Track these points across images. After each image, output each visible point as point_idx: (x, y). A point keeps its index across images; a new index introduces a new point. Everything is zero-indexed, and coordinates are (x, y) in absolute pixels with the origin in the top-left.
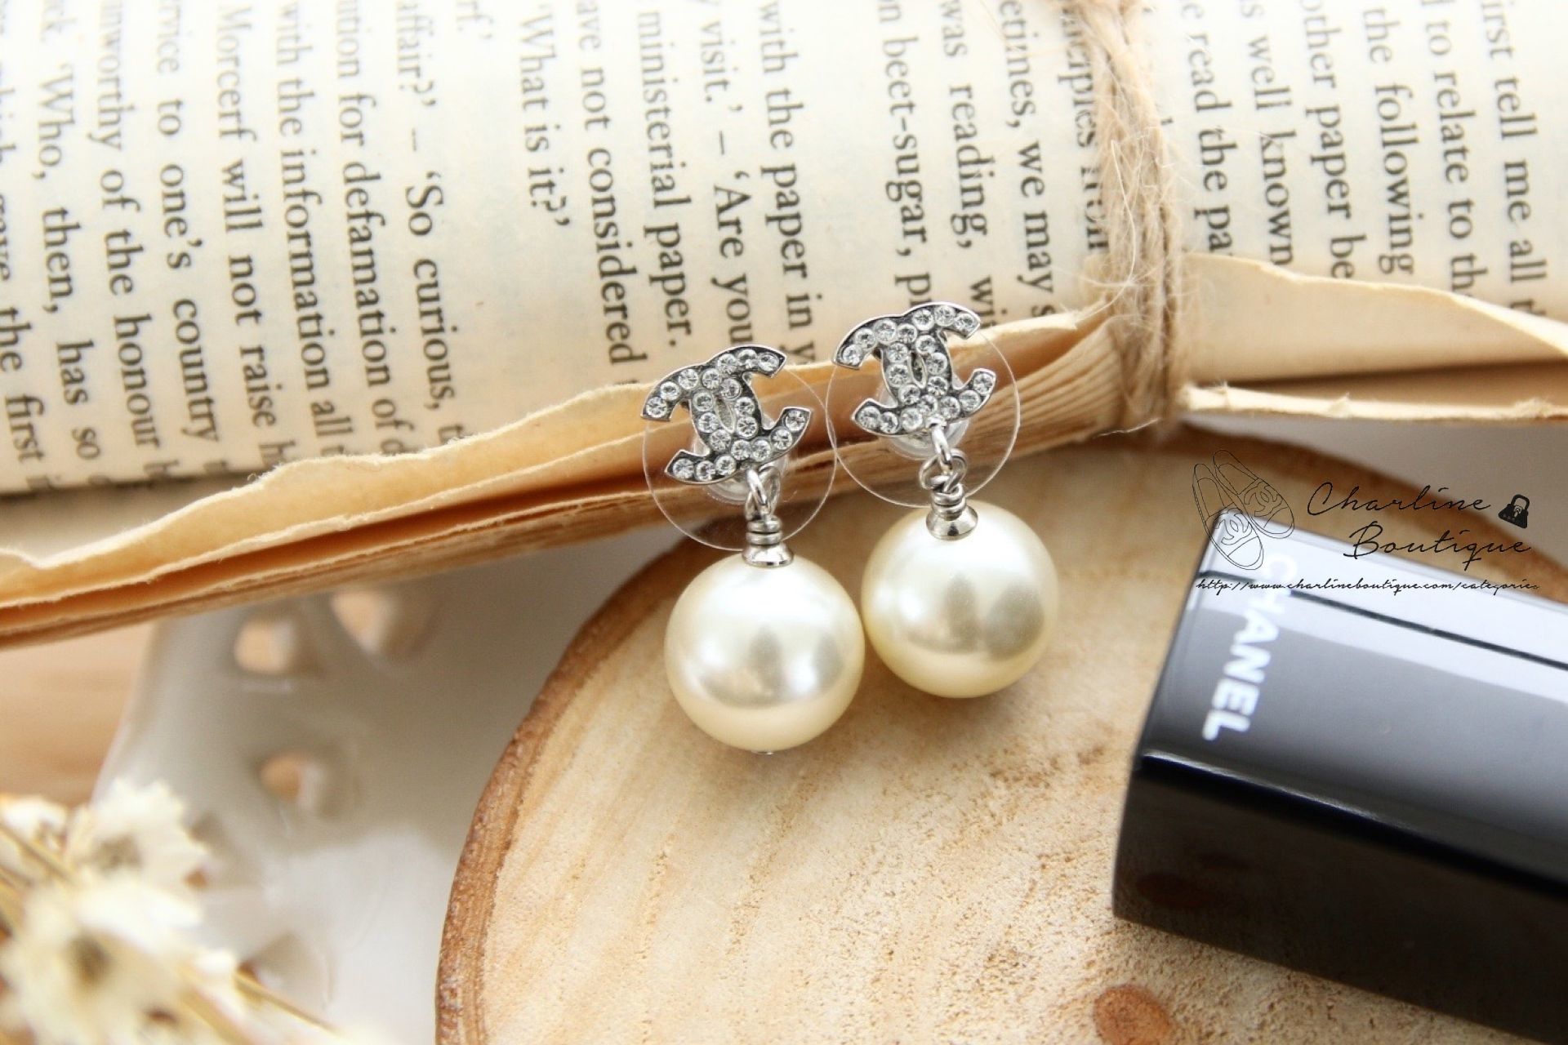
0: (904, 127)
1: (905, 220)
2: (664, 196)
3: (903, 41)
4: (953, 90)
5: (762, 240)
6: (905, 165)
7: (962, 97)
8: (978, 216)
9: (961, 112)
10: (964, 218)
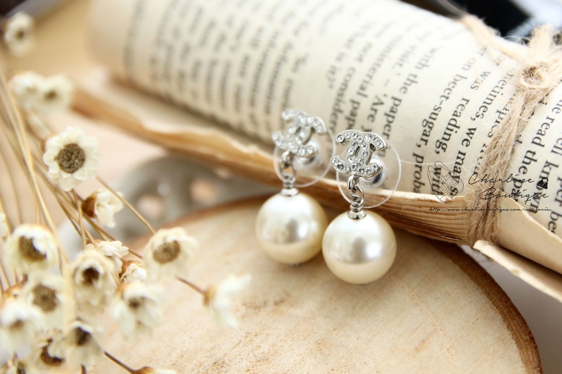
0: (441, 104)
1: (424, 134)
2: (362, 92)
3: (462, 77)
4: (463, 99)
5: (381, 120)
6: (433, 116)
7: (464, 103)
8: (445, 144)
9: (460, 107)
10: (441, 143)
